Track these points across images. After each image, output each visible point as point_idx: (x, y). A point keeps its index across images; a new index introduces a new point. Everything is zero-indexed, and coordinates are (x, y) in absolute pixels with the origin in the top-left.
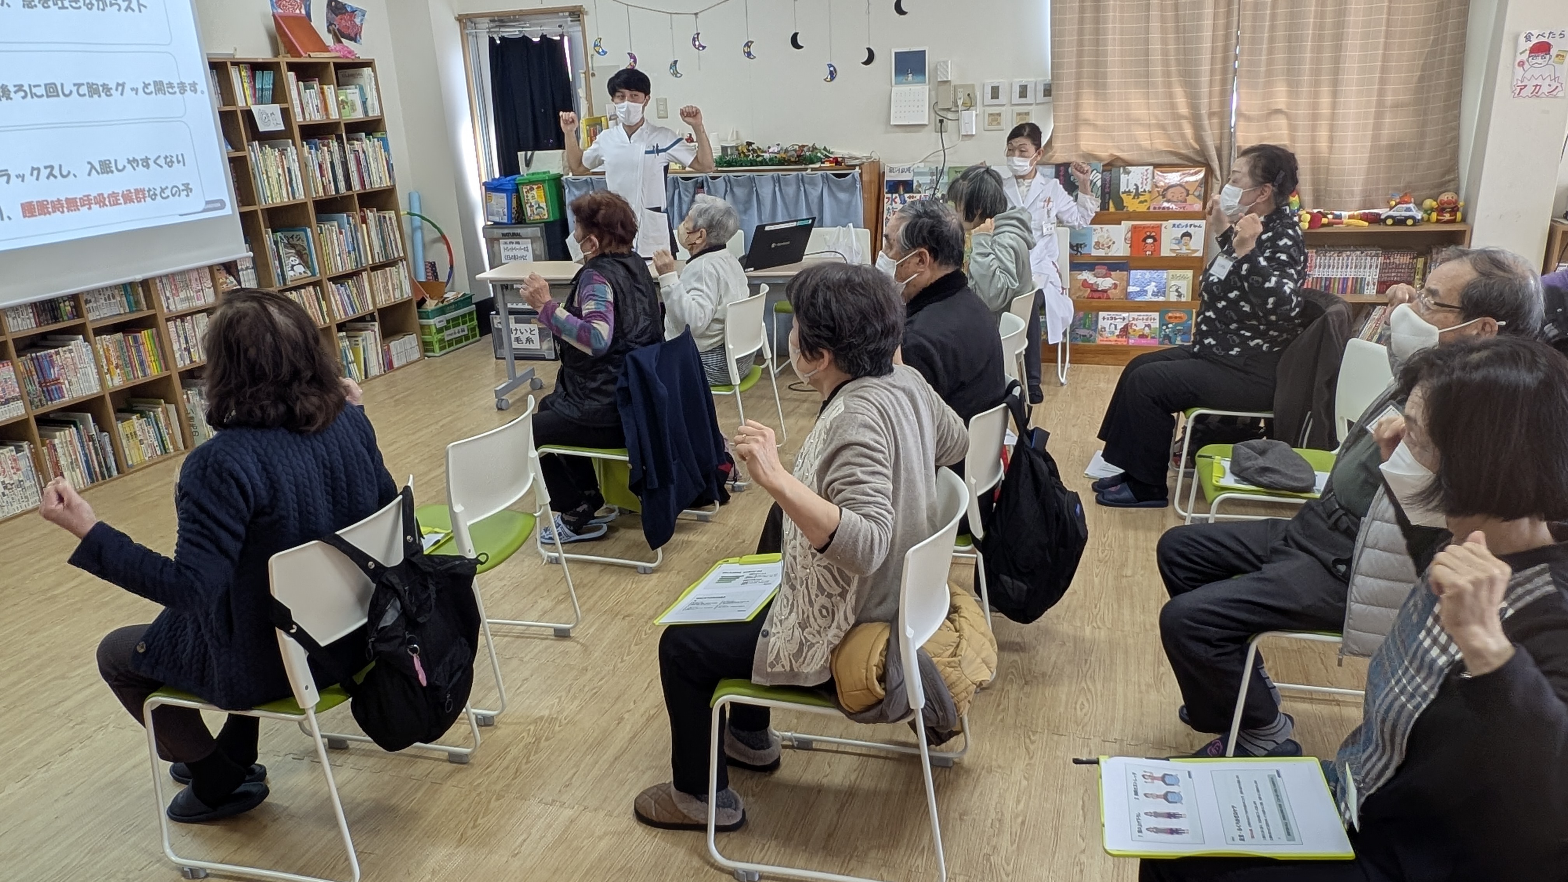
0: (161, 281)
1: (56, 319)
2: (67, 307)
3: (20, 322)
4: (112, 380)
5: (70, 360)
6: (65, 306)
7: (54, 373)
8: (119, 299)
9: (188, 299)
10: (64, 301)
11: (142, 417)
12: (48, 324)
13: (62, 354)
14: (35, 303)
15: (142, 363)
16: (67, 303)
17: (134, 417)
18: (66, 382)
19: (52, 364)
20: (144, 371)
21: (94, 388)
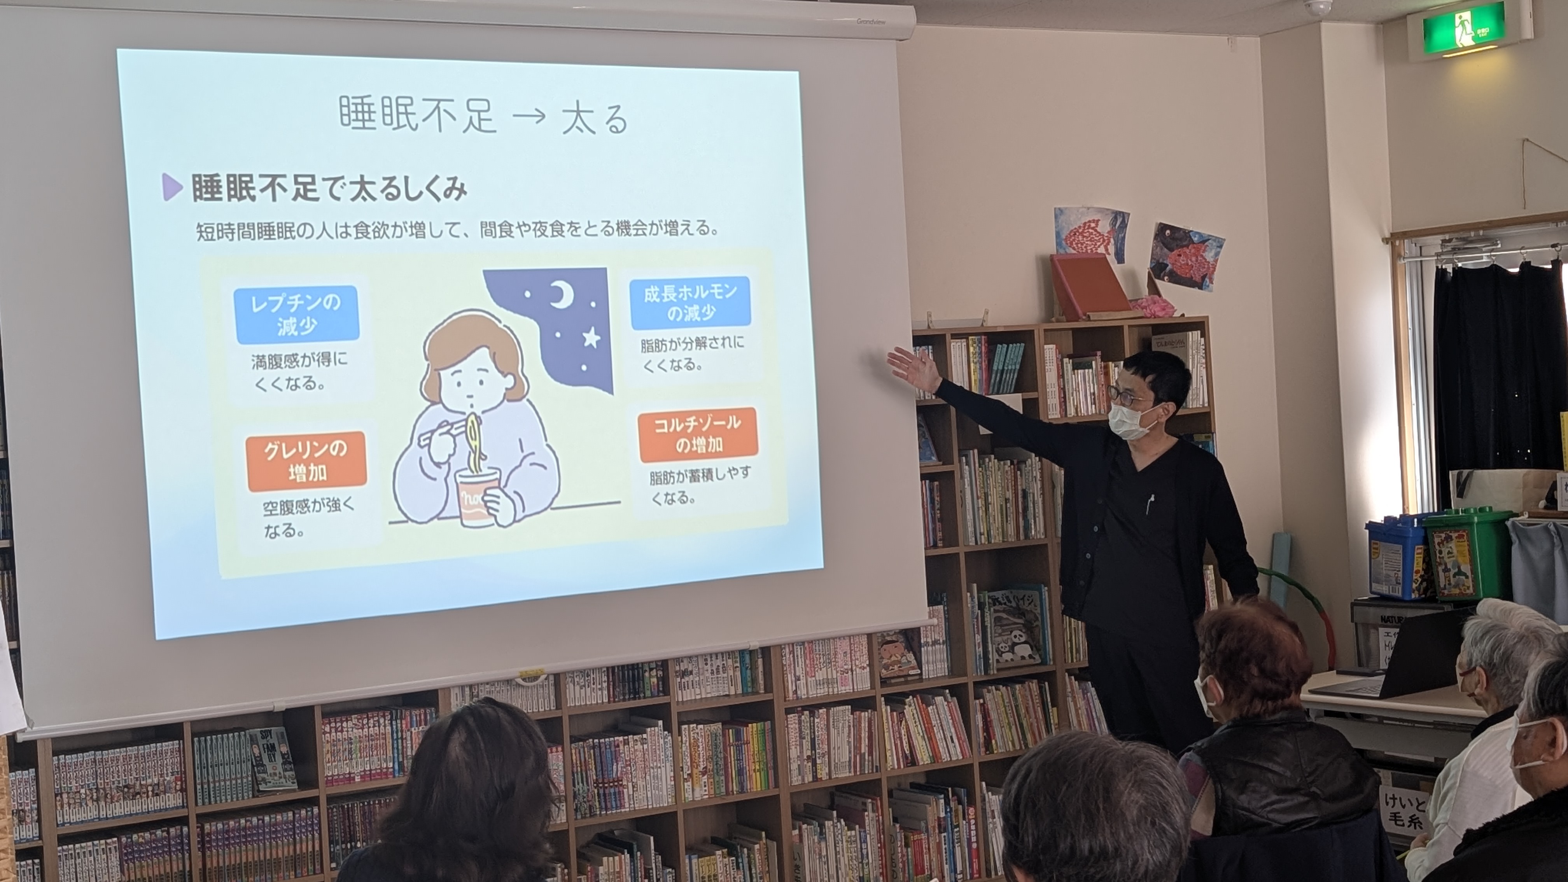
0: (792, 652)
1: (636, 693)
2: (652, 679)
3: (588, 693)
4: (693, 790)
5: (639, 754)
6: (650, 676)
7: (617, 769)
8: (731, 673)
9: (828, 682)
10: (651, 669)
11: (730, 854)
12: (624, 700)
13: (631, 744)
14: (613, 668)
15: (740, 772)
16: (654, 673)
17: (719, 852)
18: (630, 784)
19: (616, 757)
20: (741, 784)
21: (665, 799)
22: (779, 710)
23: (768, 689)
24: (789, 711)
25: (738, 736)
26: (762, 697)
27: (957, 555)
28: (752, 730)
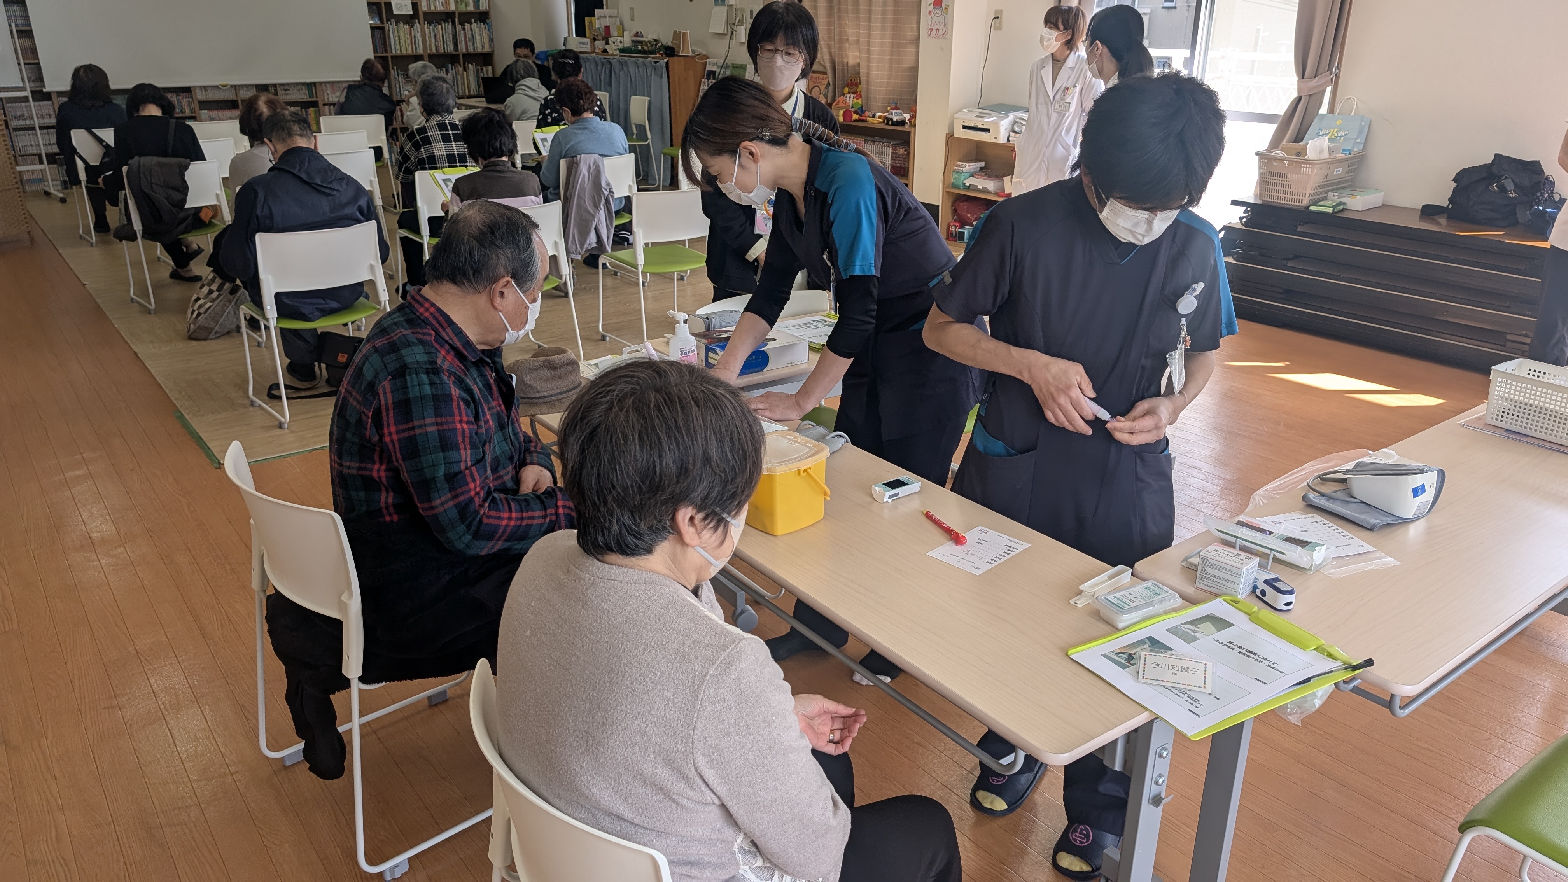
0: (325, 85)
8: (302, 90)
22: (321, 104)
23: (317, 97)
24: (324, 105)
25: (306, 112)
26: (315, 99)
27: (387, 57)
28: (311, 110)
